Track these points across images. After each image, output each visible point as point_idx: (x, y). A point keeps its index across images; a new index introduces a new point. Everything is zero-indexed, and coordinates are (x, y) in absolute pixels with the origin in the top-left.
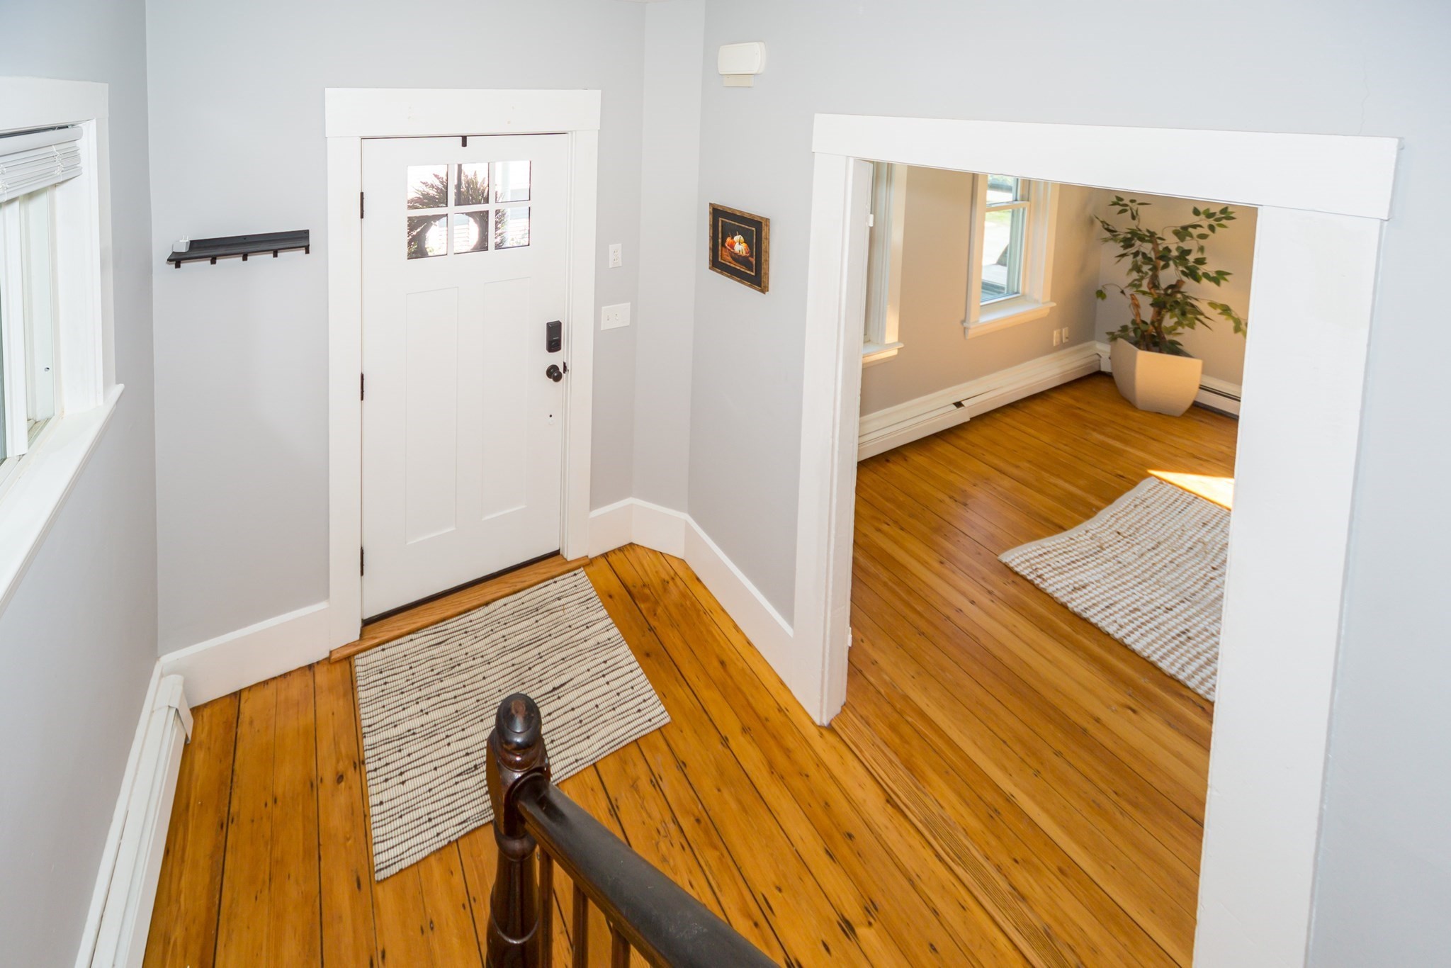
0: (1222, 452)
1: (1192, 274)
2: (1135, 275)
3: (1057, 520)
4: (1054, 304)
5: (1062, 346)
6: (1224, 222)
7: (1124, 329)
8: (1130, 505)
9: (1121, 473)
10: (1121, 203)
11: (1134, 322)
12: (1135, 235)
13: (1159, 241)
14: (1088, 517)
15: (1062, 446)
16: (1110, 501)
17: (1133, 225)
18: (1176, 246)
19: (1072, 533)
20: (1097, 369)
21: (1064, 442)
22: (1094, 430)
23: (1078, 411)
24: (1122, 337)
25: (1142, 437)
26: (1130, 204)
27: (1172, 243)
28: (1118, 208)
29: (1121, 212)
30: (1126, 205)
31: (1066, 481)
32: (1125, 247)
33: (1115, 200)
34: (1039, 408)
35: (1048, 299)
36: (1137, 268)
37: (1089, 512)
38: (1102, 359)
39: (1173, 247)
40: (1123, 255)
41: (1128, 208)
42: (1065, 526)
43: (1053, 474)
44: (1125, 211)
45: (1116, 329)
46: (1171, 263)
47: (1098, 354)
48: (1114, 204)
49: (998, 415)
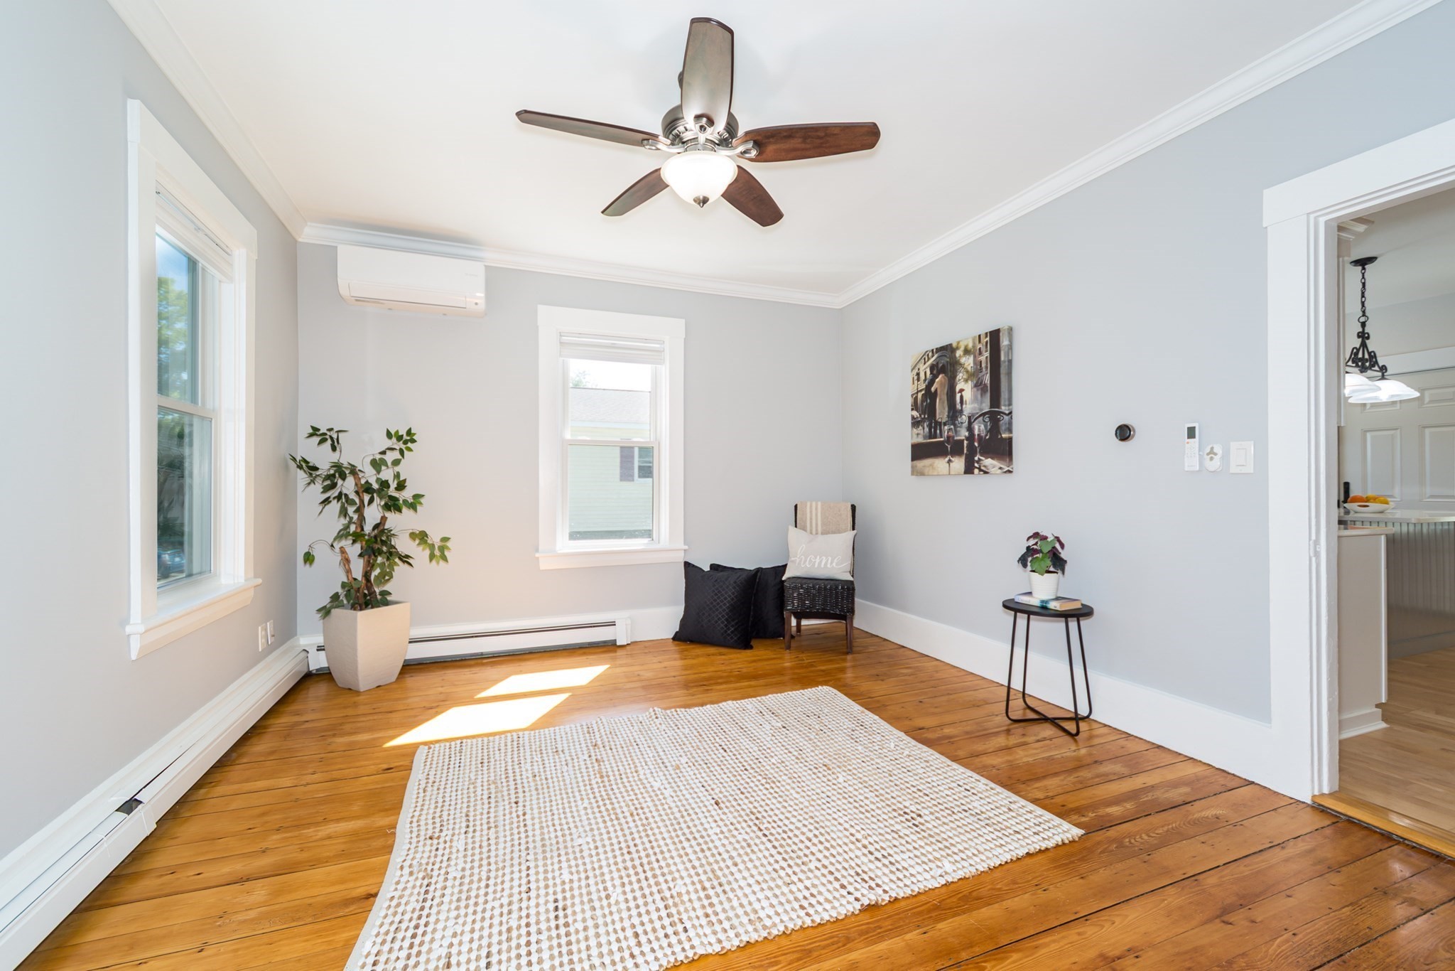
0: (441, 693)
1: (393, 505)
2: (344, 521)
3: (361, 891)
4: (259, 581)
5: (270, 649)
6: (409, 445)
7: (335, 597)
8: (418, 793)
9: (385, 766)
10: (318, 433)
11: (343, 585)
12: (340, 471)
13: (359, 473)
14: (389, 849)
15: (310, 778)
16: (397, 807)
17: (334, 457)
18: (375, 478)
19: (387, 891)
20: (305, 670)
21: (311, 771)
22: (334, 735)
23: (307, 725)
24: (337, 607)
25: (380, 716)
26: (328, 433)
27: (370, 476)
28: (316, 439)
29: (321, 442)
30: (325, 434)
31: (338, 820)
32: (326, 489)
33: (311, 431)
34: (260, 747)
35: (251, 574)
36: (344, 512)
37: (383, 841)
38: (309, 655)
39: (373, 481)
40: (326, 502)
41: (328, 437)
42: (373, 892)
43: (317, 824)
44: (326, 440)
45: (325, 601)
46: (375, 495)
47: (304, 650)
48: (311, 435)
49: (202, 791)
